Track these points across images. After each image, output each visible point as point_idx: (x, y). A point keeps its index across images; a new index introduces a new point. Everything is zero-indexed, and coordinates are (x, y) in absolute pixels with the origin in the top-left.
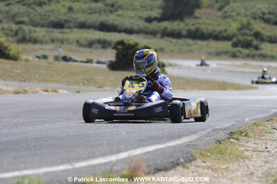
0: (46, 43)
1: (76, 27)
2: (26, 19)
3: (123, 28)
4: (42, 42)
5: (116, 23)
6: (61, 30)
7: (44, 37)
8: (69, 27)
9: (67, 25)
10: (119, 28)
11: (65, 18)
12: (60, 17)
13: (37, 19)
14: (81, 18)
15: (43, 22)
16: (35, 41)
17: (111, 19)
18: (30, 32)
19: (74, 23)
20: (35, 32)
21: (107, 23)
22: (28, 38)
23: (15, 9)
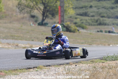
0: (110, 25)
2: (105, 15)
4: (108, 25)
7: (109, 22)
13: (110, 15)
16: (105, 24)
18: (103, 20)
20: (105, 20)
22: (102, 23)
23: (101, 10)
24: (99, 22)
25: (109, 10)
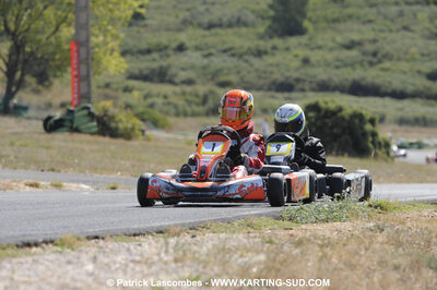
1: (313, 90)
2: (233, 78)
3: (389, 90)
5: (378, 81)
6: (287, 95)
8: (303, 90)
9: (300, 86)
10: (383, 89)
11: (296, 75)
12: (288, 74)
13: (252, 77)
14: (322, 74)
15: (261, 82)
17: (371, 75)
19: (311, 82)
21: (363, 83)
23: (218, 62)
24: (210, 104)
25: (246, 61)
